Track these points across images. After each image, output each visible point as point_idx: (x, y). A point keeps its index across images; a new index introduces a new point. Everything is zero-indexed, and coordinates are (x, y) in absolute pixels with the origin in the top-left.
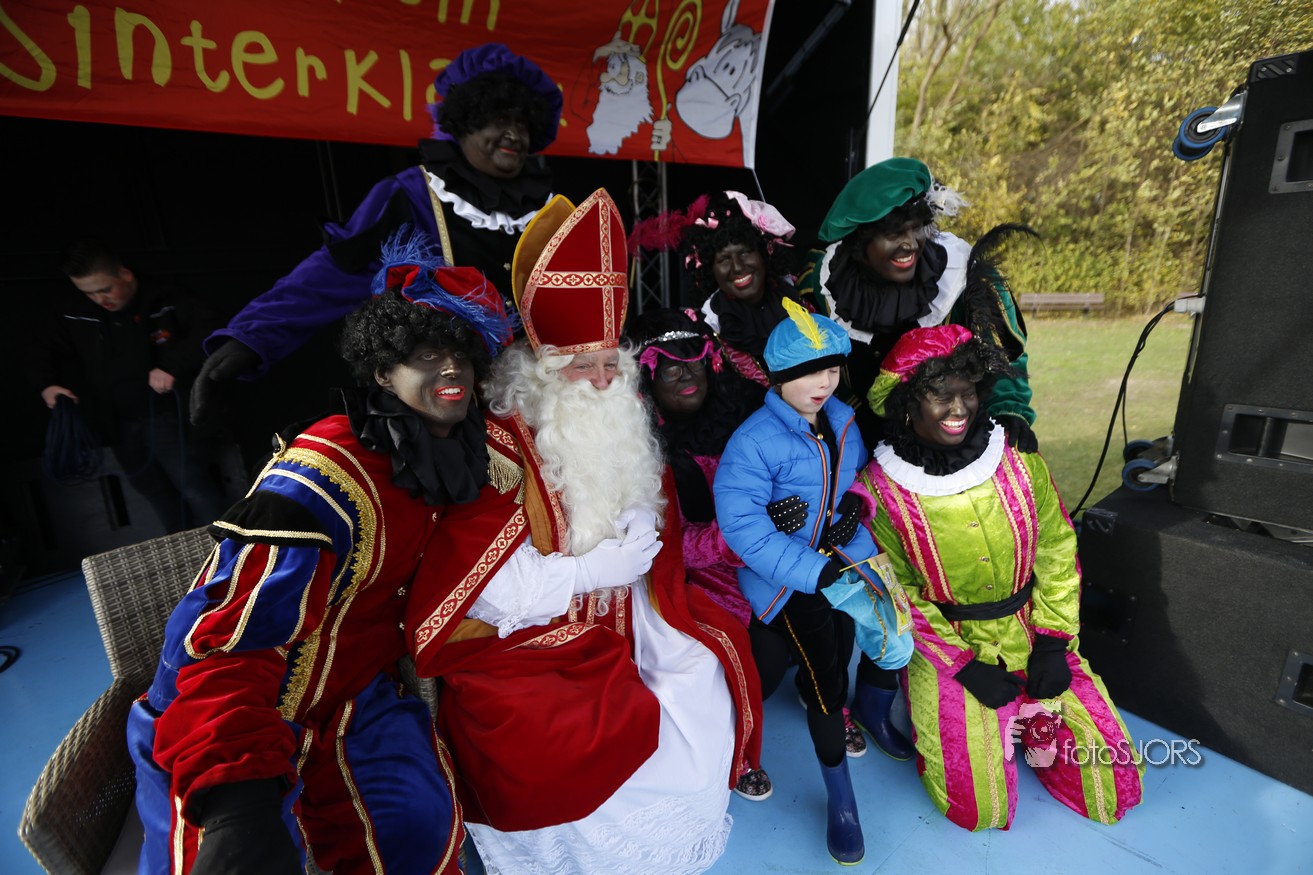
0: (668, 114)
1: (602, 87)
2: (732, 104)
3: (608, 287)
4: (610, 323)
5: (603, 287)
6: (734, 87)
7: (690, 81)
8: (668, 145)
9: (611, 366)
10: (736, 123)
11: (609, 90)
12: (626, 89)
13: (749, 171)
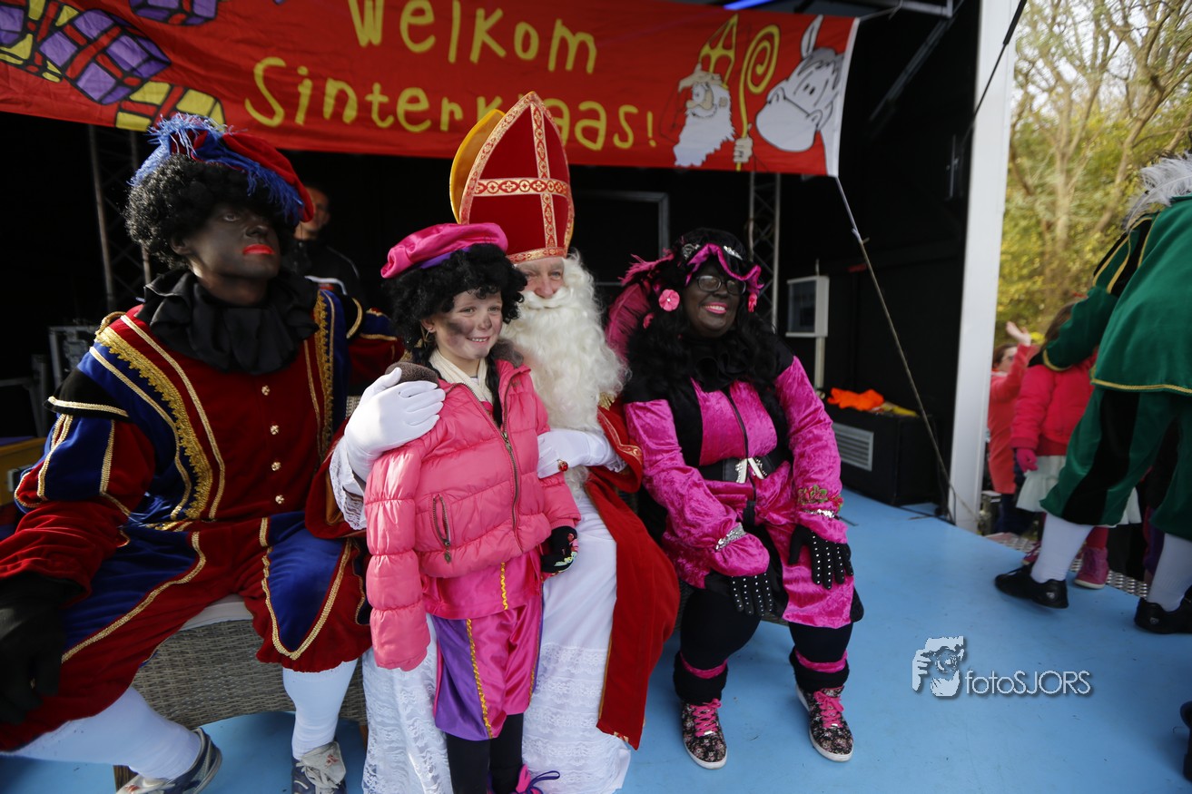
0: (748, 133)
1: (688, 112)
2: (813, 120)
3: (546, 194)
4: (551, 230)
5: (541, 194)
6: (815, 104)
7: (770, 102)
8: (750, 158)
9: (556, 273)
10: (818, 137)
11: (694, 115)
12: (711, 113)
13: (833, 179)
